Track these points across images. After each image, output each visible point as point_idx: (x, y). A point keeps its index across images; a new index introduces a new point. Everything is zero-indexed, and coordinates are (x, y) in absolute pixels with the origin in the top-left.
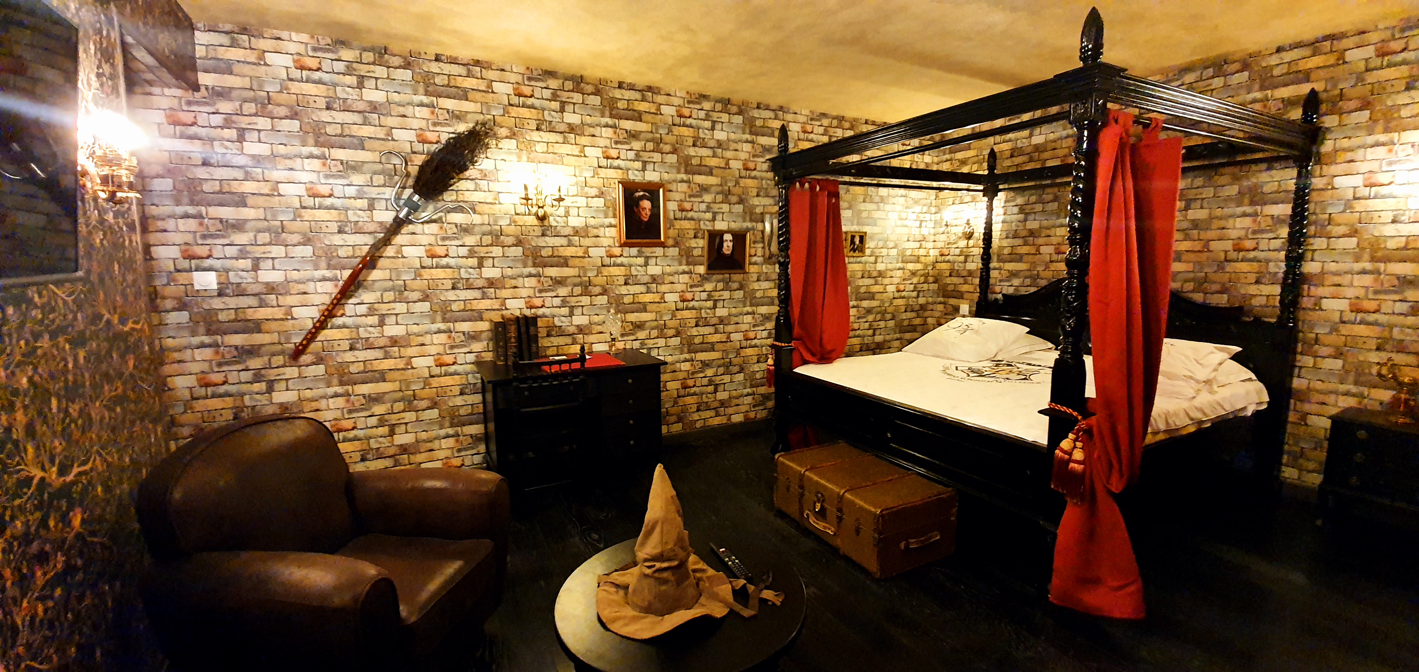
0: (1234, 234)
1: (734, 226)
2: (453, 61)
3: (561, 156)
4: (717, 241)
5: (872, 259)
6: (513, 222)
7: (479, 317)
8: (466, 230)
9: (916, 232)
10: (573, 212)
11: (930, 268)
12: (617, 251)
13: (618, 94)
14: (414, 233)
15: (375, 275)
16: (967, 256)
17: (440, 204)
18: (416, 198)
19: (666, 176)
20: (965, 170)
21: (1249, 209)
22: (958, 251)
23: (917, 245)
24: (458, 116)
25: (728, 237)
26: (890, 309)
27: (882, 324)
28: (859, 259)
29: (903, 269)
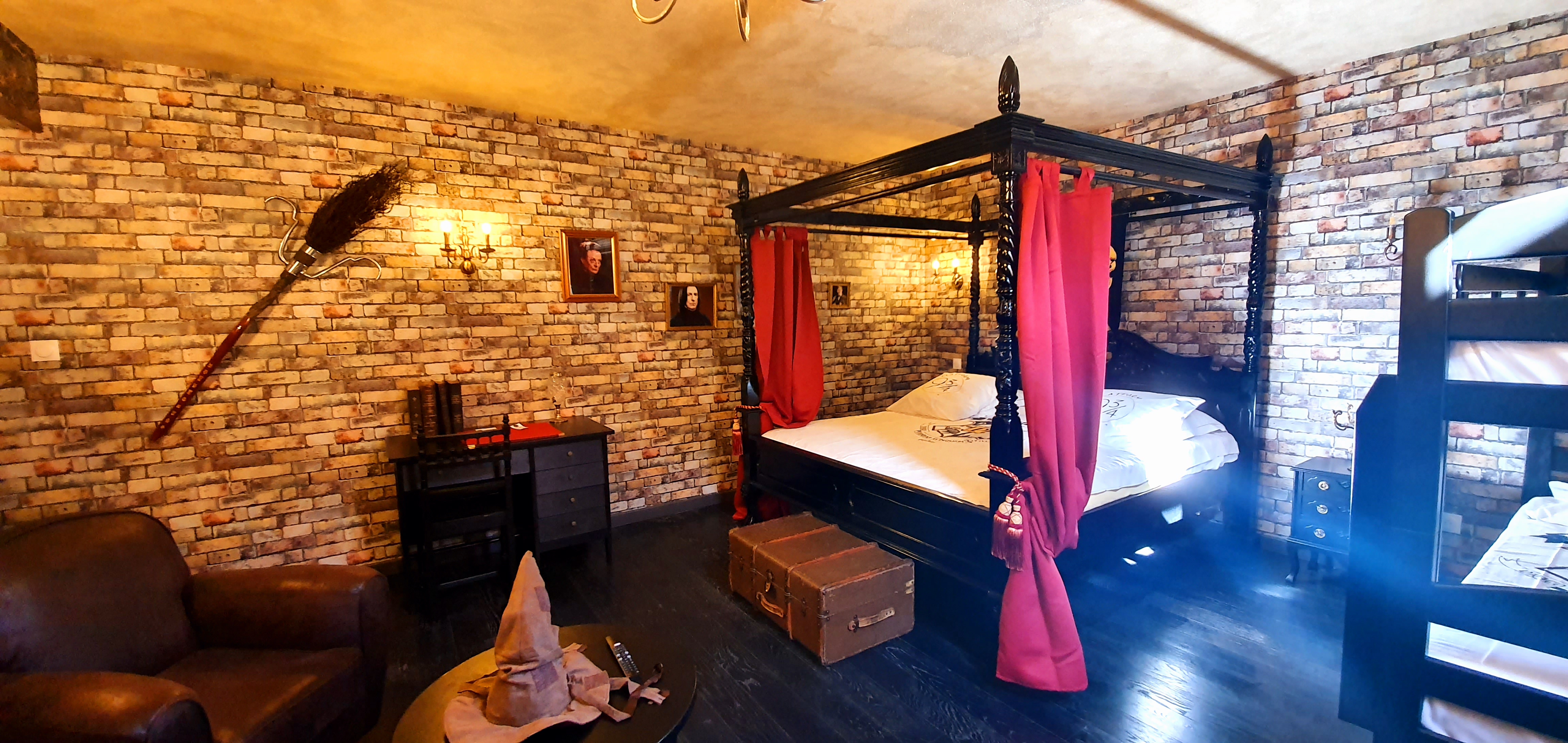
0: (1200, 282)
1: (699, 278)
2: (357, 96)
3: (492, 202)
4: (680, 293)
5: (858, 311)
6: (432, 276)
7: (391, 384)
8: (374, 285)
9: (904, 281)
10: (508, 264)
11: (922, 320)
12: (562, 307)
13: (558, 133)
14: (308, 291)
15: (259, 339)
16: (957, 307)
17: (341, 257)
18: (309, 250)
19: (618, 225)
20: (952, 217)
21: (1213, 258)
22: (948, 302)
23: (908, 295)
24: (363, 158)
25: (692, 290)
26: (881, 365)
27: (872, 381)
28: (843, 312)
29: (893, 321)
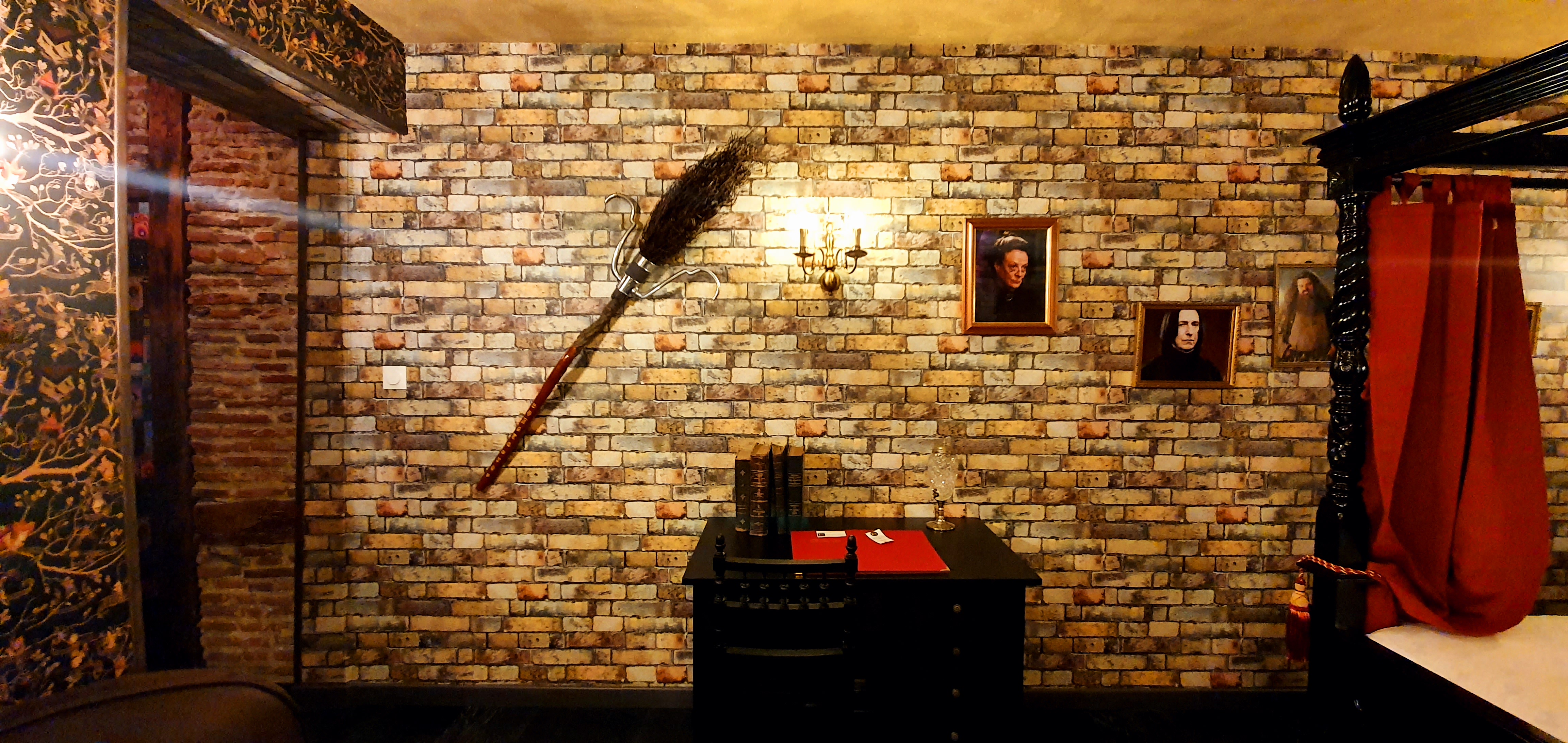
1: (1202, 294)
2: (712, 51)
3: (869, 182)
4: (1165, 323)
6: (784, 294)
8: (713, 308)
10: (885, 275)
12: (959, 342)
13: (974, 67)
14: (641, 315)
17: (679, 270)
18: (642, 261)
19: (1060, 206)
24: (709, 134)
25: (1189, 316)
